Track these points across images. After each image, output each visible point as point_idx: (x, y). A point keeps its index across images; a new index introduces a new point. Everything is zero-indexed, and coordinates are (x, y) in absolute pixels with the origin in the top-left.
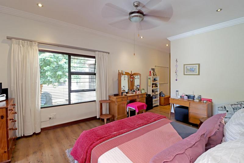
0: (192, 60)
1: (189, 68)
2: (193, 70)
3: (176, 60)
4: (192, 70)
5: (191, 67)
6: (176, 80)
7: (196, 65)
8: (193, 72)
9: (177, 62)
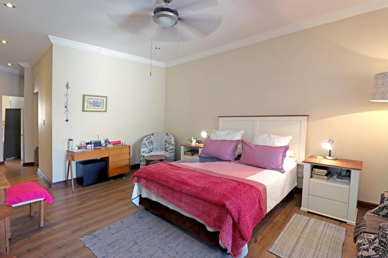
0: (95, 89)
1: (92, 101)
2: (98, 105)
3: (67, 84)
4: (96, 104)
5: (95, 100)
6: (67, 121)
7: (103, 98)
8: (98, 107)
9: (68, 88)
